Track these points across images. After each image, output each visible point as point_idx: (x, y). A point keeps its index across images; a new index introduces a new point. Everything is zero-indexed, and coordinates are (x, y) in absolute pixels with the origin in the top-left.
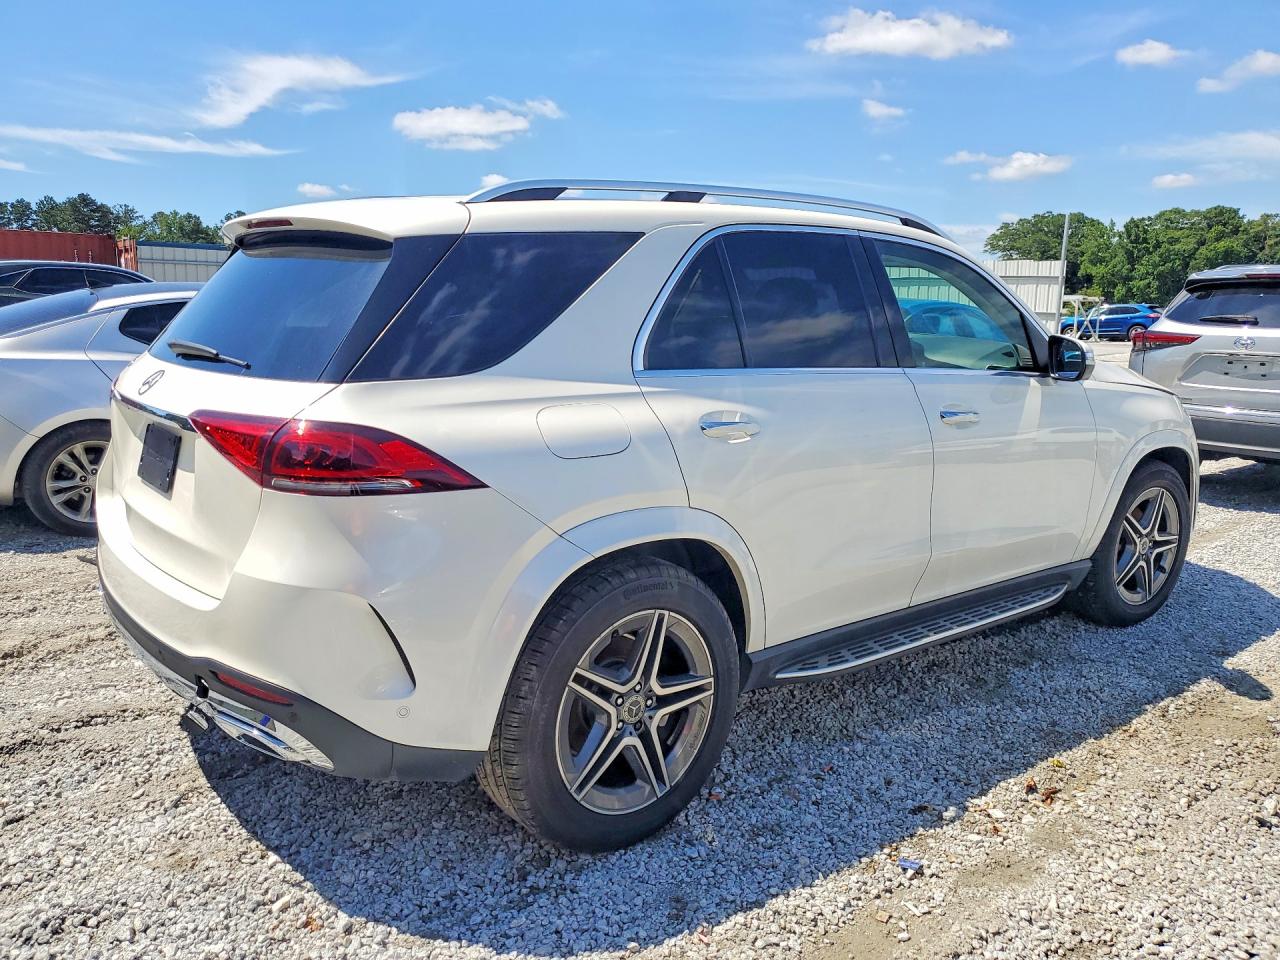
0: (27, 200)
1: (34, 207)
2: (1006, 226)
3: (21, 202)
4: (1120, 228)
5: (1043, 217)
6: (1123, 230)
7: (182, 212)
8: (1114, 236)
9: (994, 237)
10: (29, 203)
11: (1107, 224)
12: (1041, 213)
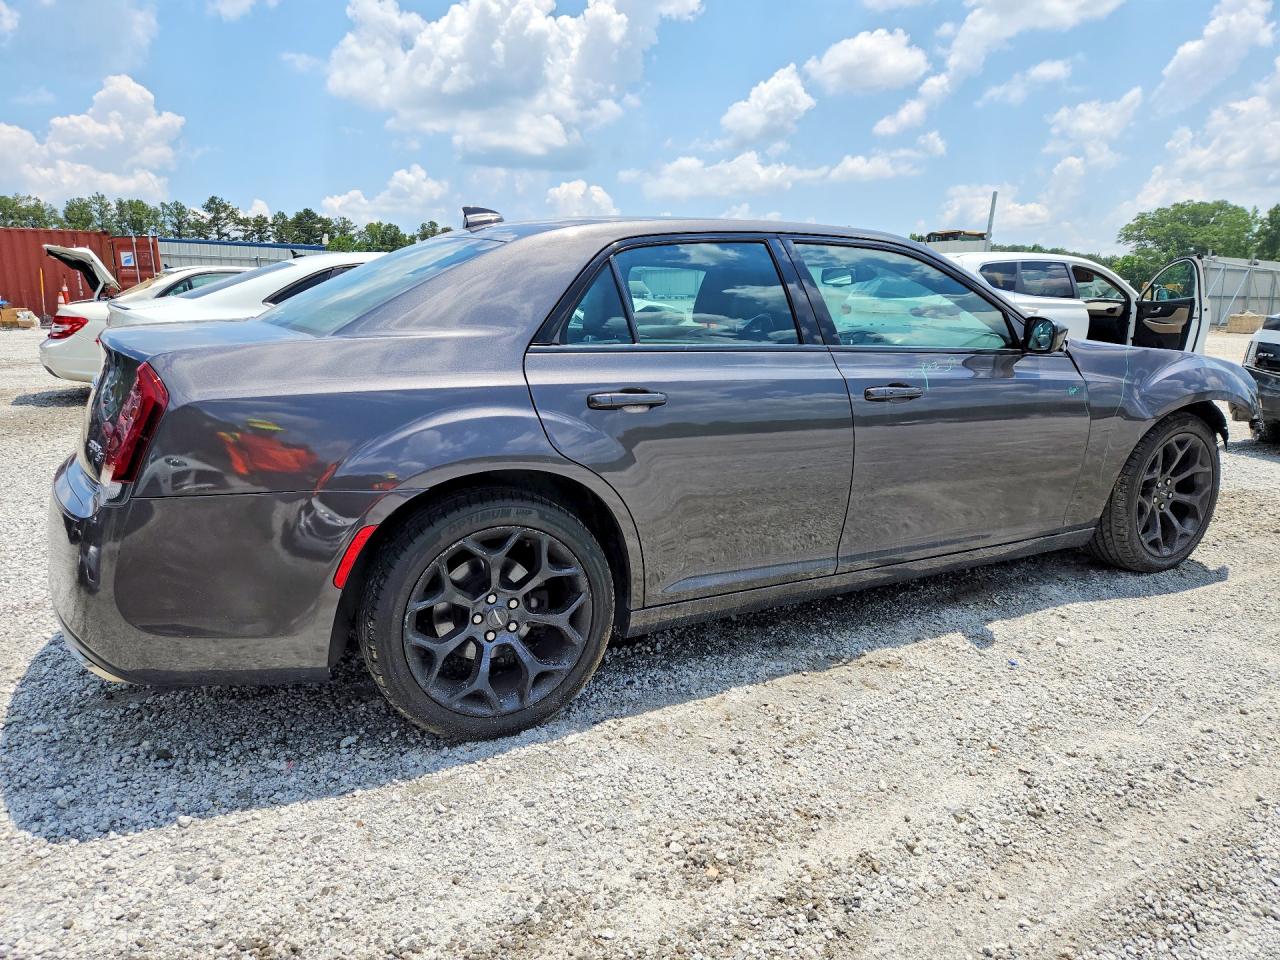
0: (264, 216)
1: (270, 220)
2: (1142, 216)
3: (261, 216)
4: (1264, 214)
5: (1183, 206)
6: (1267, 216)
7: (385, 223)
8: (1256, 223)
9: (1129, 227)
10: (266, 218)
11: (1250, 210)
12: (1181, 202)
